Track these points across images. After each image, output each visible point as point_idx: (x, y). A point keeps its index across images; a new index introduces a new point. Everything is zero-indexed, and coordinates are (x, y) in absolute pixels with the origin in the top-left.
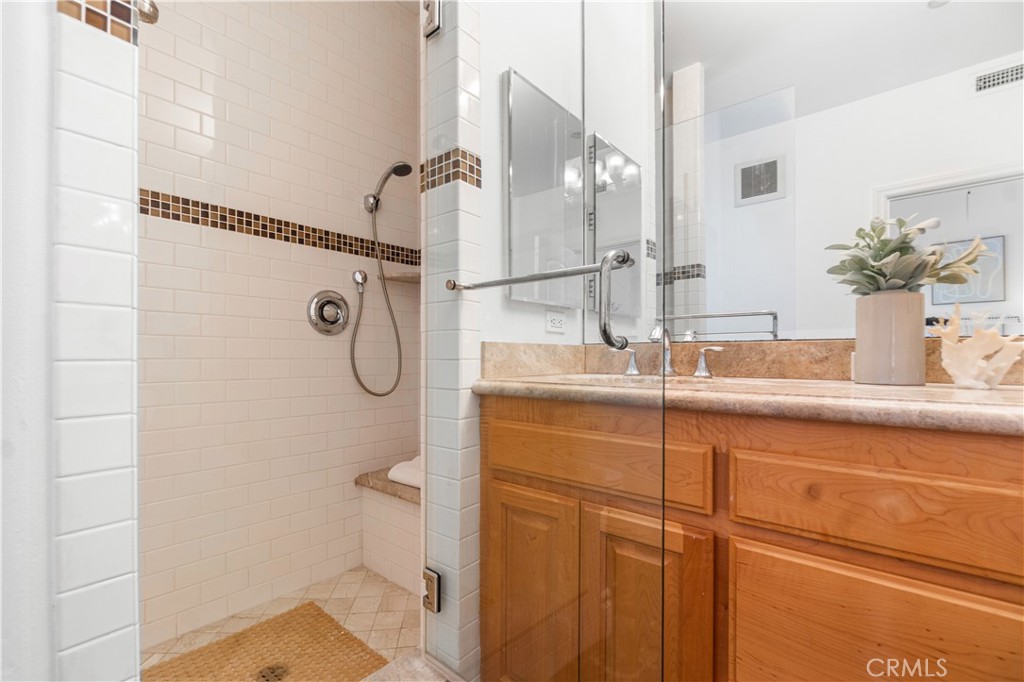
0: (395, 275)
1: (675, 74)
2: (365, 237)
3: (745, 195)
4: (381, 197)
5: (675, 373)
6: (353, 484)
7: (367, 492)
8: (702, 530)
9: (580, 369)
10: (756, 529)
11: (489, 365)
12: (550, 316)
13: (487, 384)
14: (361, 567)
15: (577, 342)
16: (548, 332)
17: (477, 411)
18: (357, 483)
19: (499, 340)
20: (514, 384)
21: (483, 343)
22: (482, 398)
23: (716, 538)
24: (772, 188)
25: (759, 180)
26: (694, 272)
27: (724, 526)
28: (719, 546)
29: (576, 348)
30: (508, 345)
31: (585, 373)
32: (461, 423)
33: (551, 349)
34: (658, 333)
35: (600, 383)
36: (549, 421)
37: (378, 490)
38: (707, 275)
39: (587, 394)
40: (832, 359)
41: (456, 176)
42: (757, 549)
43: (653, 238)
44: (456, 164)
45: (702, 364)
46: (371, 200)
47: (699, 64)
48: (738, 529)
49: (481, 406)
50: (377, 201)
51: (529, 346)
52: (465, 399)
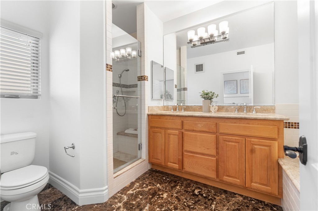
0: (125, 91)
1: (181, 47)
2: (118, 83)
3: (197, 71)
4: (122, 75)
5: (179, 111)
6: (116, 134)
7: (119, 136)
8: (181, 132)
9: (163, 110)
10: (186, 130)
11: (149, 110)
12: (158, 101)
13: (150, 113)
14: (118, 152)
15: (163, 105)
16: (158, 104)
17: (148, 118)
18: (117, 134)
19: (151, 106)
20: (154, 113)
21: (148, 107)
22: (148, 115)
23: (182, 132)
24: (202, 70)
25: (199, 68)
26: (185, 89)
27: (183, 131)
28: (182, 133)
29: (162, 106)
30: (152, 107)
31: (164, 111)
32: (146, 119)
33: (158, 107)
34: (176, 105)
35: (167, 113)
36: (160, 118)
37: (123, 135)
38: (188, 90)
39: (166, 114)
40: (200, 109)
41: (145, 80)
42: (187, 133)
43: (176, 84)
44: (145, 78)
45: (183, 109)
46: (120, 75)
47: (185, 46)
48: (185, 131)
49: (148, 117)
50: (121, 75)
51: (155, 106)
52: (146, 115)
